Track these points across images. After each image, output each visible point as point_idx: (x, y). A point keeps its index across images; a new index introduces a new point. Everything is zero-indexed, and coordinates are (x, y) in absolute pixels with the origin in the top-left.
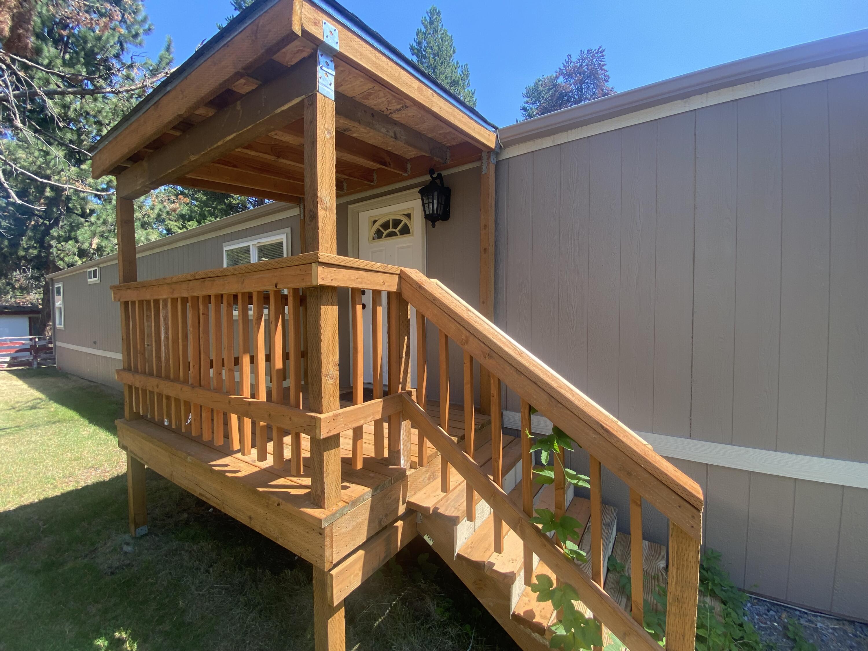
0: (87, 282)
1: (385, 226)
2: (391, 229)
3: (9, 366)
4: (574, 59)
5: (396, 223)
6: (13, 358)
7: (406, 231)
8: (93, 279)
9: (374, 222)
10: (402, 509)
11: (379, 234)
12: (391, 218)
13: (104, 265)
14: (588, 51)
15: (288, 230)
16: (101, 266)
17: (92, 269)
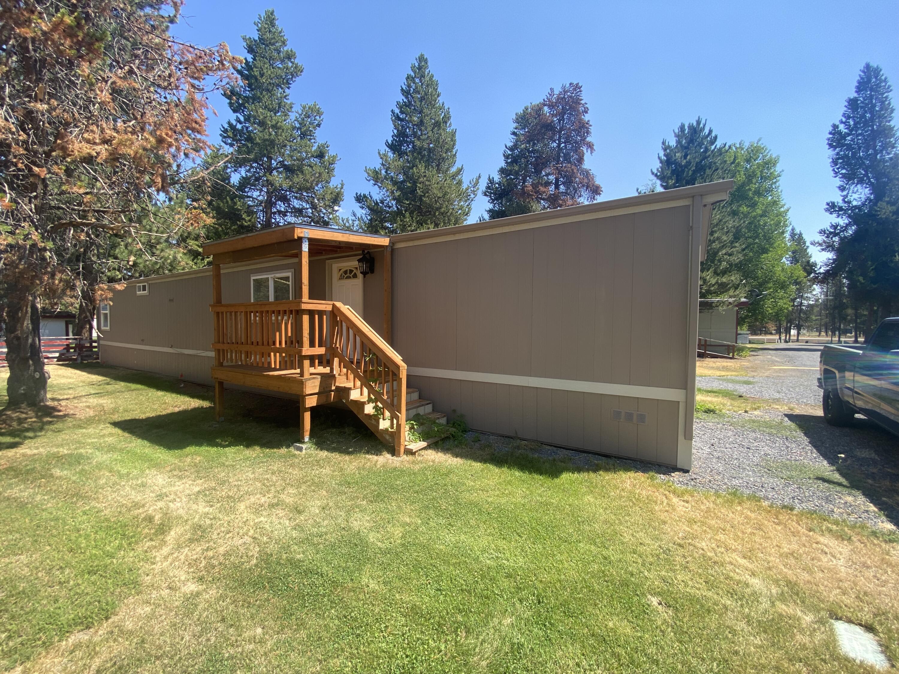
0: (136, 293)
1: (346, 272)
2: (348, 275)
3: (57, 361)
4: (557, 92)
5: (351, 271)
6: (61, 355)
7: (355, 276)
8: (142, 292)
9: (340, 270)
10: (333, 388)
11: (341, 278)
12: (348, 268)
13: (153, 282)
14: (570, 84)
15: (293, 270)
16: (150, 282)
17: (141, 284)
